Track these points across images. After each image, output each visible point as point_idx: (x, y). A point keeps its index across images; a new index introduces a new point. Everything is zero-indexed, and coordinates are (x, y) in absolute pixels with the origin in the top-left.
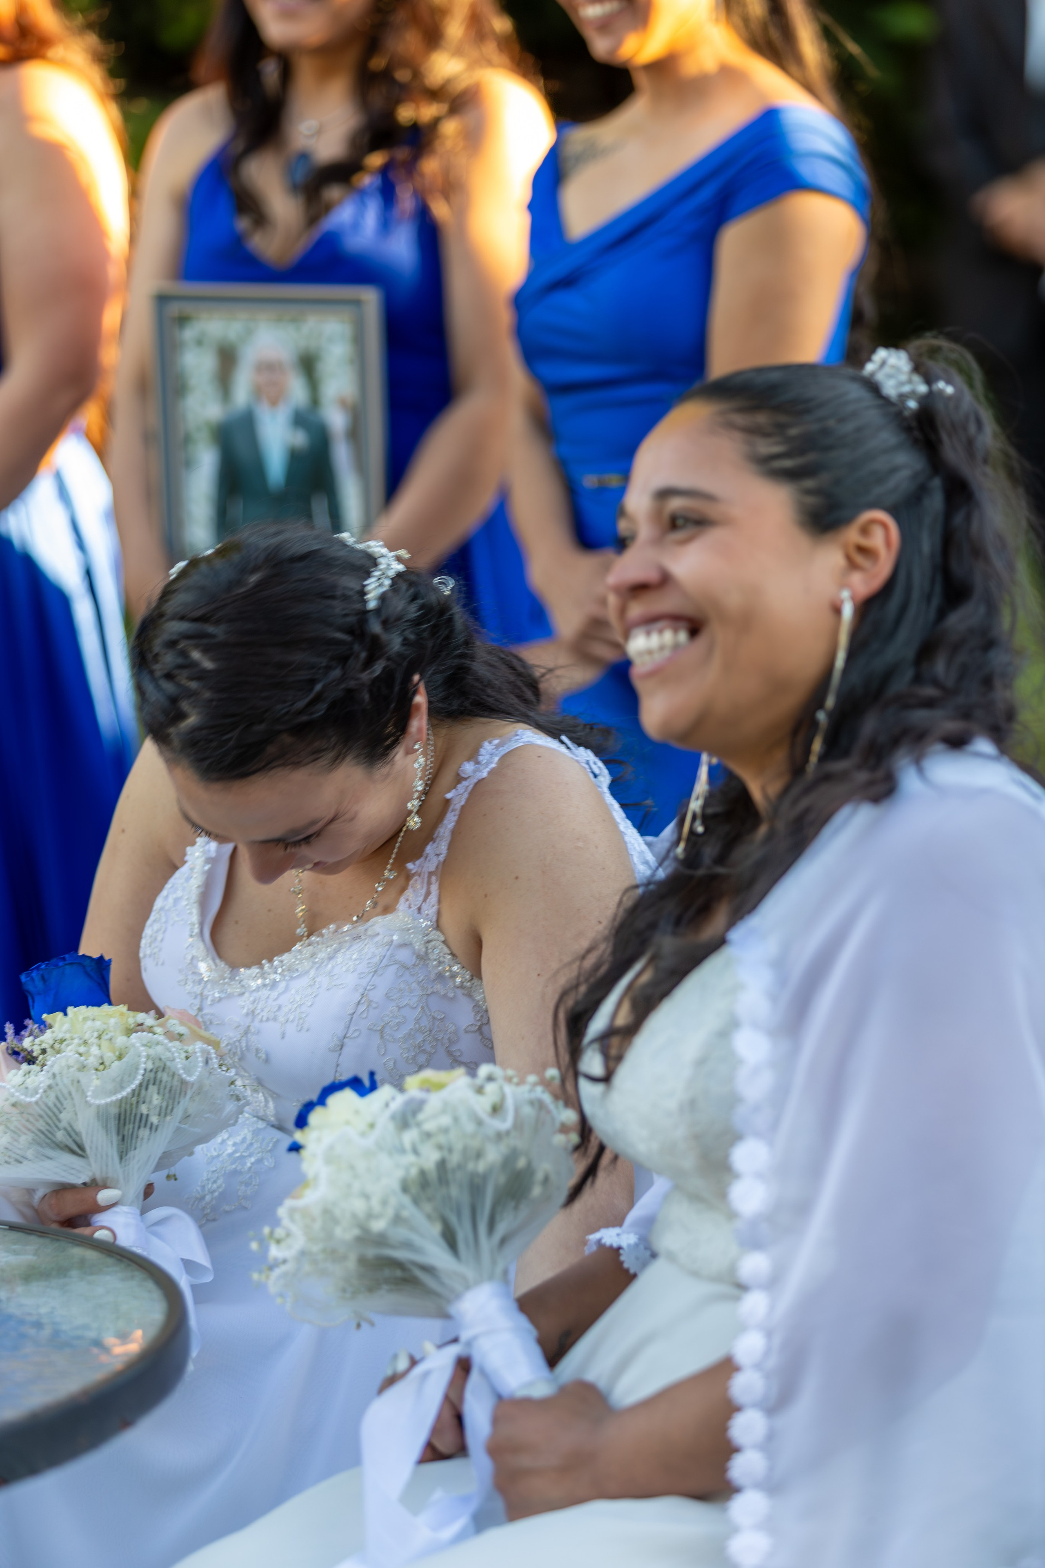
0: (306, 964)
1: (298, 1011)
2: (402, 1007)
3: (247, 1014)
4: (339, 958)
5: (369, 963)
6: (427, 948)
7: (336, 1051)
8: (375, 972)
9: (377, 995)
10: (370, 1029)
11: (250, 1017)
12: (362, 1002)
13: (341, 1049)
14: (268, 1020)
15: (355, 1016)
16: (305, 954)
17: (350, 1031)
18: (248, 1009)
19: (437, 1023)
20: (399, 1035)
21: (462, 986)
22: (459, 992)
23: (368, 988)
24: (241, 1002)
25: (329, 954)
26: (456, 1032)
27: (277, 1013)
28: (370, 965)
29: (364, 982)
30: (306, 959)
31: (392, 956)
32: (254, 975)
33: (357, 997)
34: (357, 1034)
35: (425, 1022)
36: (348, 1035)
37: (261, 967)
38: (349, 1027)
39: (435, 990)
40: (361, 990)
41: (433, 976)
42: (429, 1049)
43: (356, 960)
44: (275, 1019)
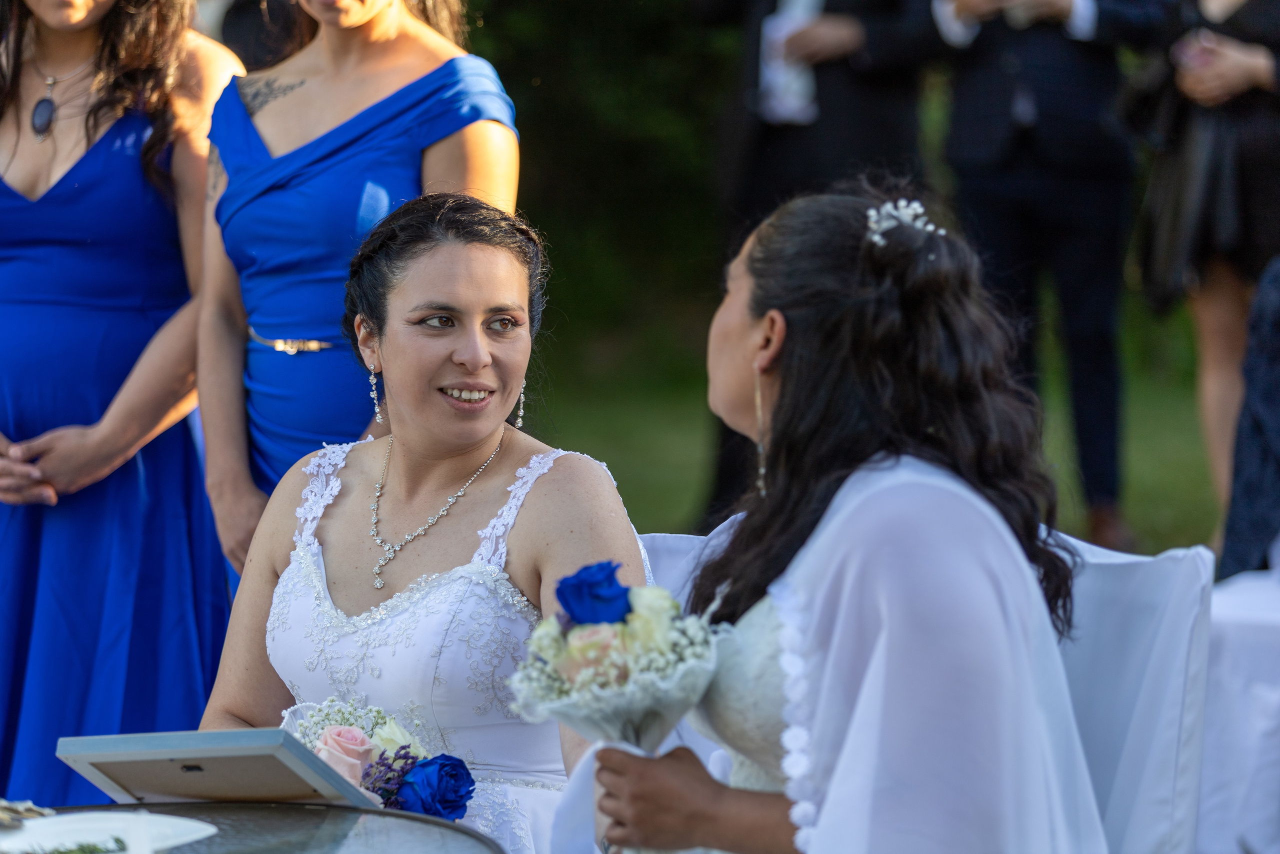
0: (406, 605)
1: (405, 633)
2: (482, 624)
3: (363, 645)
4: (432, 597)
5: (456, 596)
6: (496, 585)
7: (436, 656)
8: (462, 601)
9: (464, 616)
10: (459, 640)
11: (365, 648)
12: (454, 621)
13: (440, 655)
14: (380, 645)
15: (449, 631)
16: (404, 598)
17: (446, 642)
18: (363, 642)
19: (505, 636)
20: (480, 644)
21: (520, 612)
22: (519, 615)
23: (458, 611)
24: (355, 638)
25: (423, 595)
26: (517, 644)
27: (386, 640)
28: (457, 597)
29: (454, 608)
30: (405, 601)
31: (472, 590)
32: (364, 618)
33: (450, 618)
34: (450, 644)
35: (498, 635)
36: (445, 645)
37: (371, 611)
38: (445, 639)
39: (503, 614)
40: (453, 613)
41: (501, 605)
42: (500, 655)
43: (445, 595)
44: (386, 644)
